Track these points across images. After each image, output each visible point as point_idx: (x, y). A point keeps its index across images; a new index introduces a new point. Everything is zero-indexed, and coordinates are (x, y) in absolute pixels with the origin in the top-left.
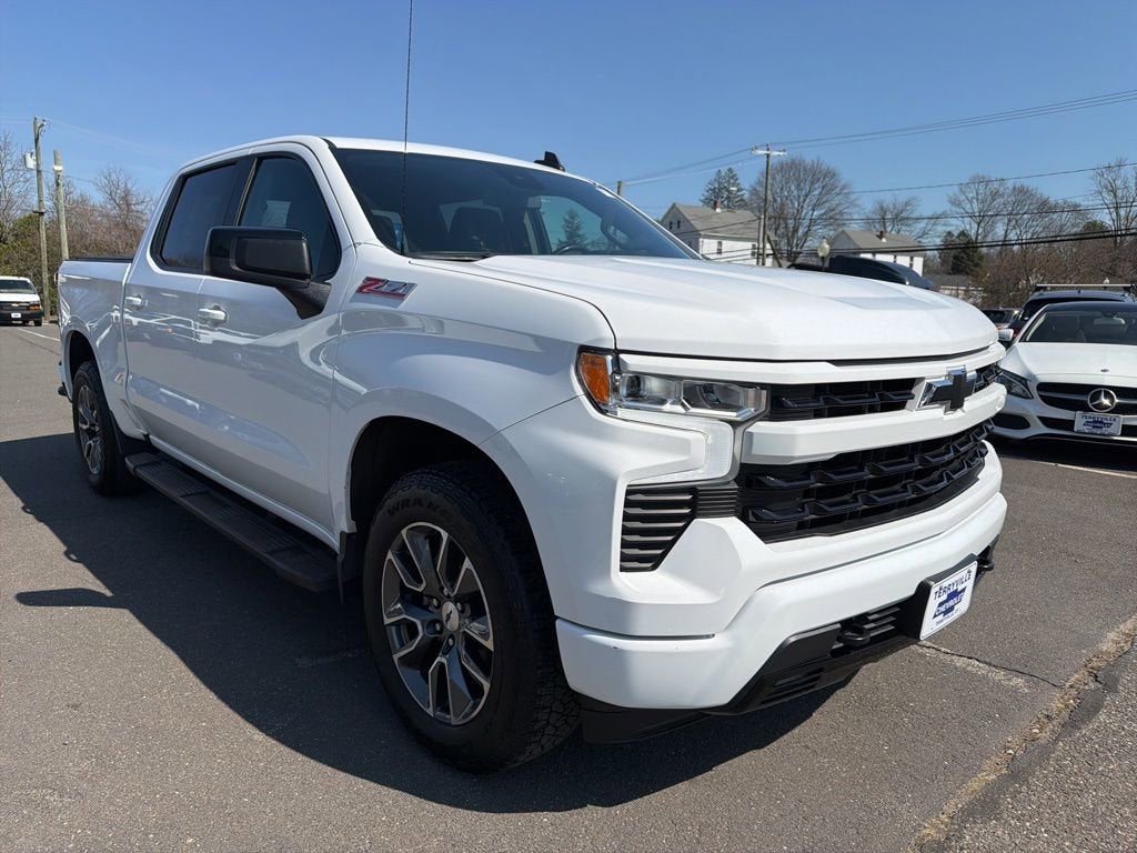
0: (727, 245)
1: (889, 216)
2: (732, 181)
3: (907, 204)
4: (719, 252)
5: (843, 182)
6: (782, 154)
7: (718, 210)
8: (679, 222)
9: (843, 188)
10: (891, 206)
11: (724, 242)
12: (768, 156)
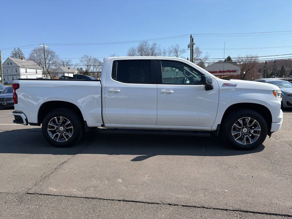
0: (28, 70)
1: (65, 64)
2: (20, 52)
3: (69, 61)
4: (26, 72)
5: (56, 54)
6: (48, 47)
7: (23, 60)
8: (11, 63)
9: (57, 56)
10: (65, 61)
11: (27, 69)
12: (44, 47)
